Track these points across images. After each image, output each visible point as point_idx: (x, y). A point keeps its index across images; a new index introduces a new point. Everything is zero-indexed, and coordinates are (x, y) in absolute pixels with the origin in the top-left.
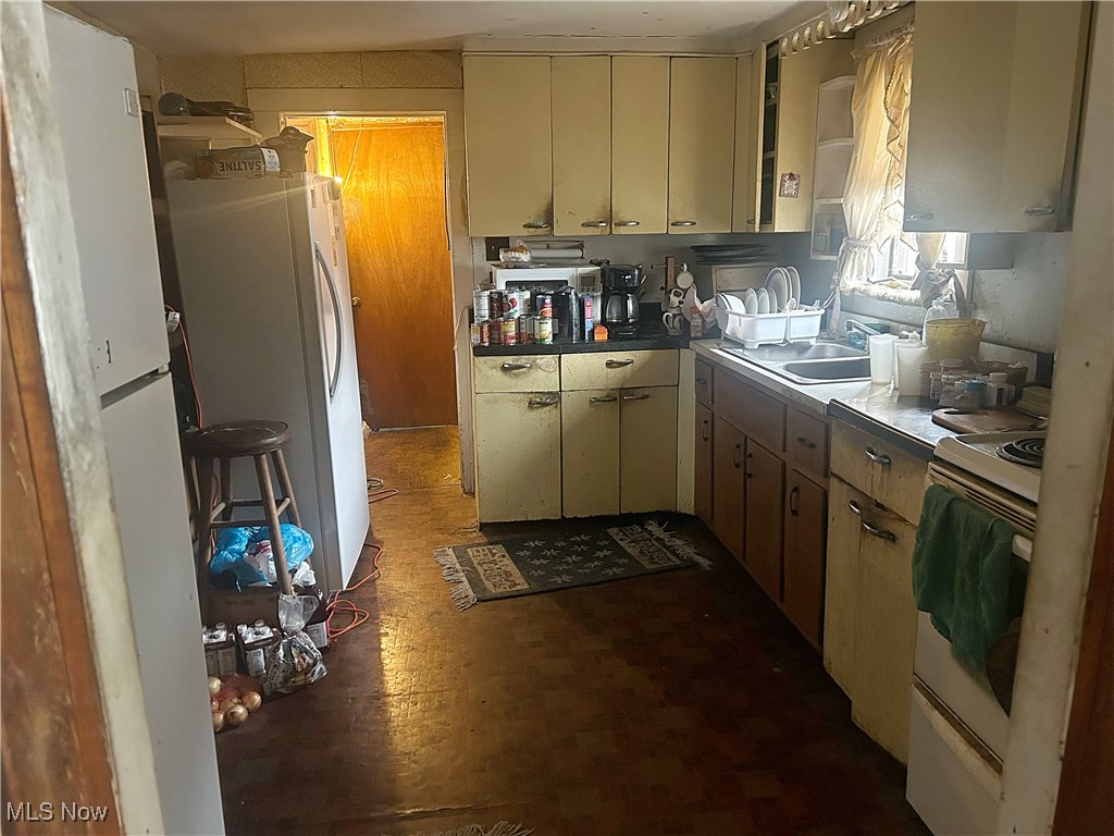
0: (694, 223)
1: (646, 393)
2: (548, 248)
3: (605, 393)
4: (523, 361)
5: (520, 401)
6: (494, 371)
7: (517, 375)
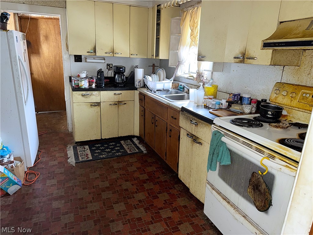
0: (137, 55)
1: (125, 103)
2: (94, 59)
3: (114, 103)
4: (89, 93)
5: (88, 105)
6: (79, 96)
7: (86, 97)
